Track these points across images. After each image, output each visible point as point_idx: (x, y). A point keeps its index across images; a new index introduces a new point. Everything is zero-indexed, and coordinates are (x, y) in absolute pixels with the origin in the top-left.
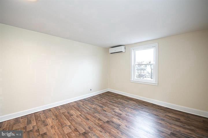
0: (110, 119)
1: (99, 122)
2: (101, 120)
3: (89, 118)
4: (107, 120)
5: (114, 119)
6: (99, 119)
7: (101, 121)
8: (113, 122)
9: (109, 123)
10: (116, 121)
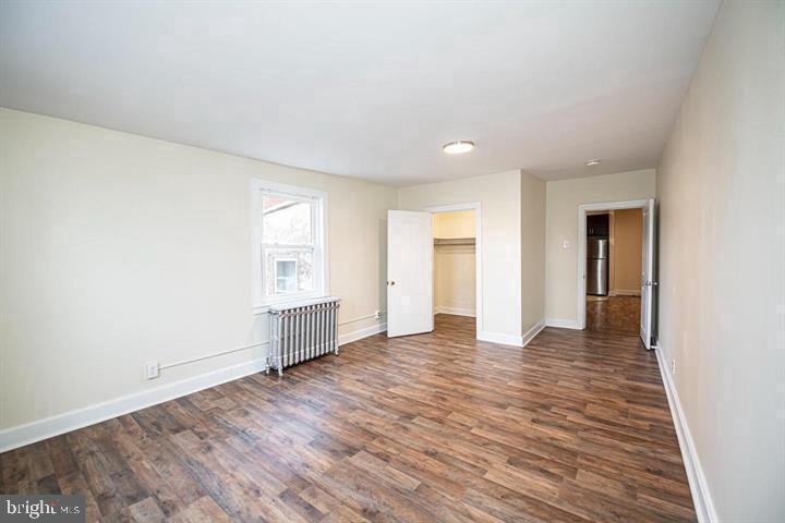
0: (341, 462)
1: (384, 447)
2: (377, 455)
3: (431, 460)
4: (356, 460)
5: (325, 464)
6: (385, 458)
7: (379, 451)
8: (333, 451)
9: (345, 448)
10: (321, 455)
